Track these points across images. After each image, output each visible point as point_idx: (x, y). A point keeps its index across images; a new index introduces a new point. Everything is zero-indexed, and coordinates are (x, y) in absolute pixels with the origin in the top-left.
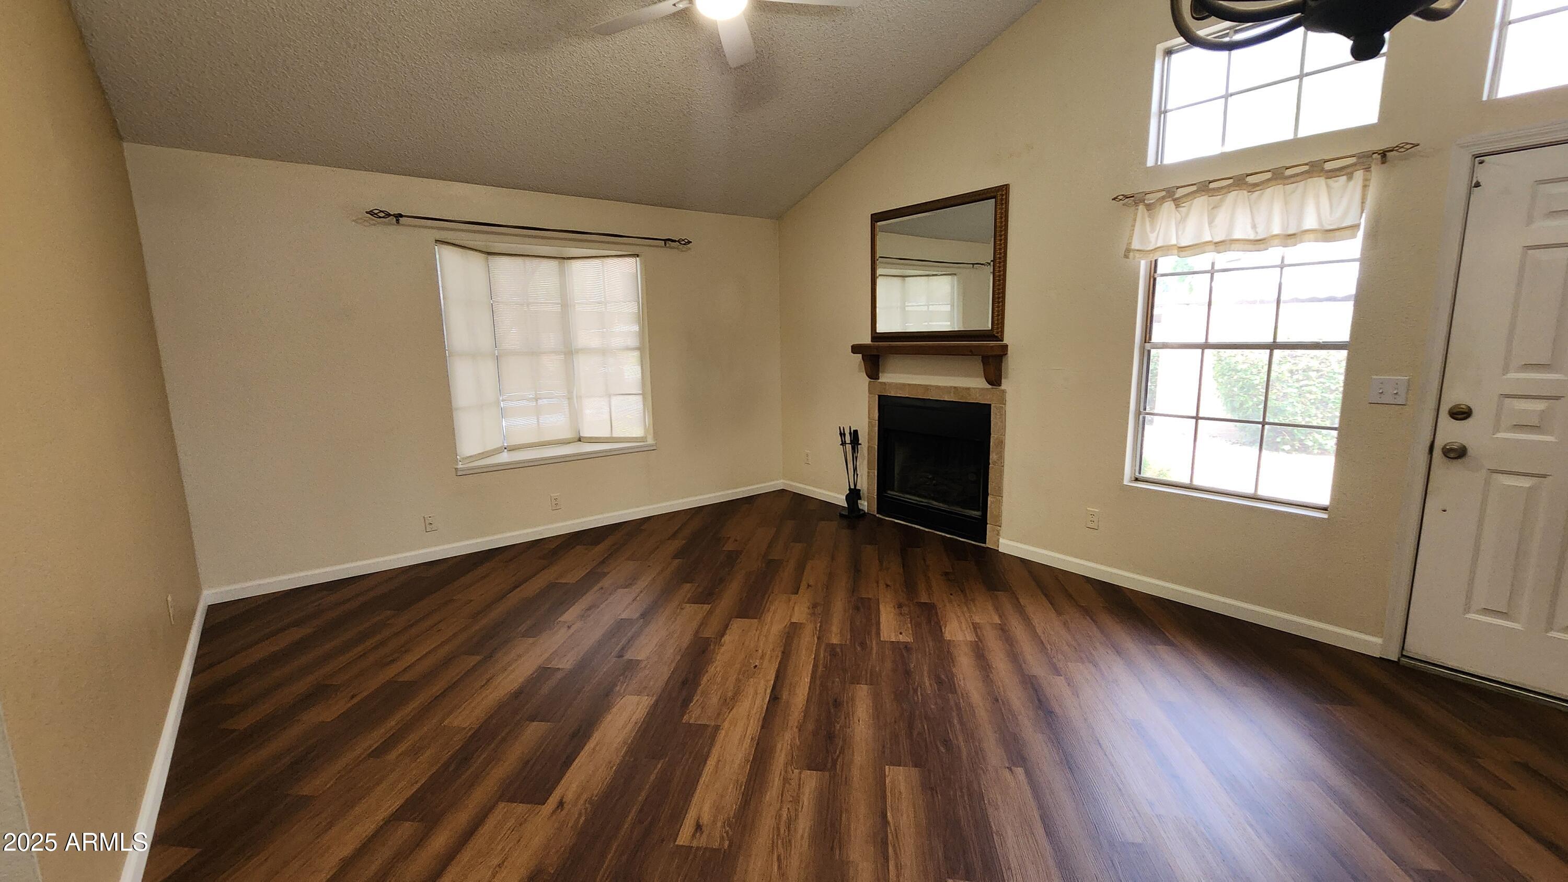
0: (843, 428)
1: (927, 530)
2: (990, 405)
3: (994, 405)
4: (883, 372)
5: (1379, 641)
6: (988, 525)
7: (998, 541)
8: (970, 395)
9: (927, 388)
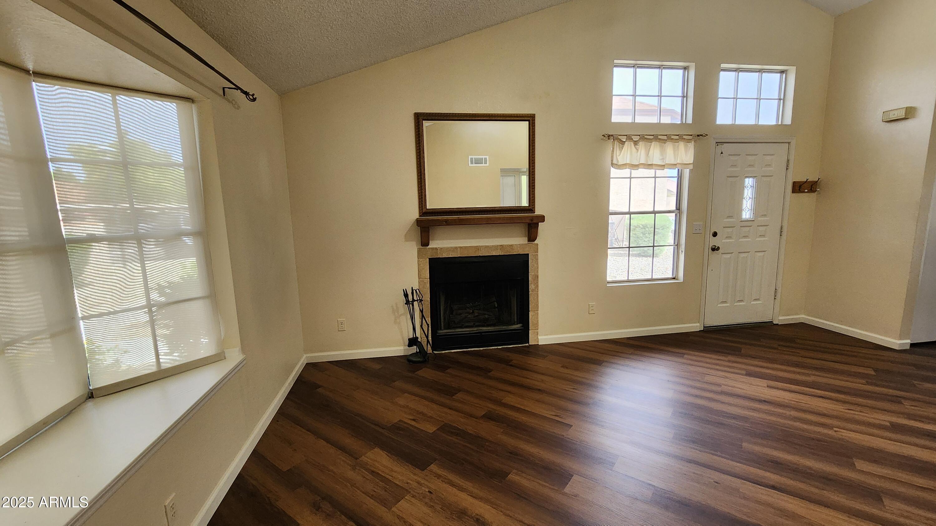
0: (406, 289)
1: (481, 349)
2: (528, 254)
3: (531, 254)
4: (433, 240)
5: (698, 324)
6: (530, 331)
7: (538, 338)
8: (513, 249)
9: (477, 248)
